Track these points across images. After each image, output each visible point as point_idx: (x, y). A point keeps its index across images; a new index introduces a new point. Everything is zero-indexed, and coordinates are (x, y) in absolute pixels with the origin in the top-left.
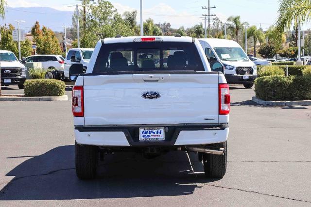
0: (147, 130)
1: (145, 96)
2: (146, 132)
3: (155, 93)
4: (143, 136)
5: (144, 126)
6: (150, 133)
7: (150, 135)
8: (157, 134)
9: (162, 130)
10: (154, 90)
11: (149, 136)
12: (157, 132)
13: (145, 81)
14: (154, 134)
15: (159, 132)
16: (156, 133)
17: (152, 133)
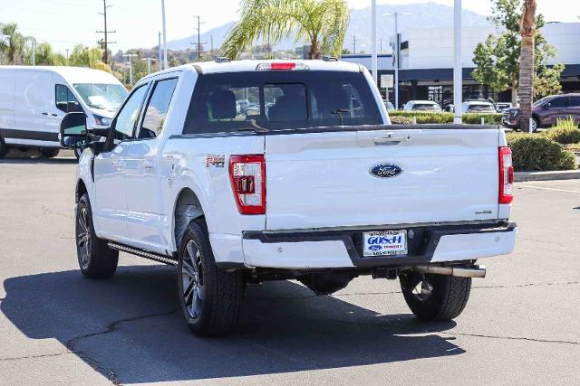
0: (376, 237)
1: (376, 171)
2: (375, 241)
3: (393, 167)
4: (370, 248)
5: (372, 229)
6: (381, 241)
7: (381, 245)
8: (394, 242)
9: (402, 234)
10: (392, 161)
11: (380, 248)
12: (394, 240)
13: (377, 144)
14: (388, 244)
15: (397, 238)
16: (391, 241)
17: (385, 242)
